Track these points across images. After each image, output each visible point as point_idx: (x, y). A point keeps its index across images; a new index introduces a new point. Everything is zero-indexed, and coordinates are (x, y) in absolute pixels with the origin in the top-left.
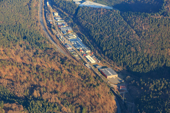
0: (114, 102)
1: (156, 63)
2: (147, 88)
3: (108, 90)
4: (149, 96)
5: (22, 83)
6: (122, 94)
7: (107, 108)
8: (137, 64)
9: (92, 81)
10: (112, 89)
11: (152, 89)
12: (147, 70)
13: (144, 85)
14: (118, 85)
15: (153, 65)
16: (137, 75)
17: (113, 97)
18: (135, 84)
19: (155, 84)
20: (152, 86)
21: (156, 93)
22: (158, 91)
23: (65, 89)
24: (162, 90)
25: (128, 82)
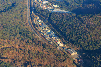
1: (100, 44)
2: (96, 60)
3: (72, 62)
4: (97, 65)
5: (20, 61)
6: (81, 64)
8: (88, 45)
9: (62, 57)
10: (74, 62)
11: (99, 60)
12: (95, 49)
13: (93, 58)
14: (78, 59)
15: (98, 45)
16: (89, 52)
17: (75, 66)
18: (88, 58)
19: (100, 57)
20: (98, 58)
23: (46, 63)
25: (83, 57)
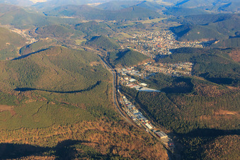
0: (167, 155)
1: (192, 127)
2: (188, 144)
3: (162, 147)
4: (190, 150)
5: (105, 145)
6: (171, 149)
7: (162, 159)
8: (180, 128)
9: (151, 141)
10: (164, 146)
11: (192, 145)
12: (187, 132)
13: (186, 142)
14: (168, 143)
15: (191, 128)
16: (180, 136)
17: (166, 151)
18: (180, 142)
19: (193, 141)
20: (191, 142)
21: (195, 147)
22: (196, 146)
23: (133, 147)
24: (198, 145)
25: (175, 141)
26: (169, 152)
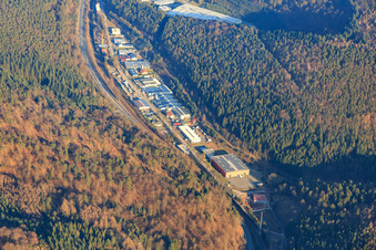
0: (240, 231)
1: (335, 146)
2: (314, 202)
3: (228, 204)
4: (318, 220)
5: (36, 184)
6: (257, 214)
7: (223, 242)
8: (293, 147)
9: (193, 182)
10: (235, 202)
11: (325, 205)
12: (315, 161)
13: (307, 193)
14: (251, 193)
15: (329, 150)
16: (292, 172)
17: (238, 220)
18: (287, 193)
19: (331, 193)
20: (325, 197)
21: (334, 213)
22: (338, 209)
23: (131, 198)
24: (347, 206)
25: (271, 187)
26: (249, 223)
